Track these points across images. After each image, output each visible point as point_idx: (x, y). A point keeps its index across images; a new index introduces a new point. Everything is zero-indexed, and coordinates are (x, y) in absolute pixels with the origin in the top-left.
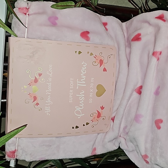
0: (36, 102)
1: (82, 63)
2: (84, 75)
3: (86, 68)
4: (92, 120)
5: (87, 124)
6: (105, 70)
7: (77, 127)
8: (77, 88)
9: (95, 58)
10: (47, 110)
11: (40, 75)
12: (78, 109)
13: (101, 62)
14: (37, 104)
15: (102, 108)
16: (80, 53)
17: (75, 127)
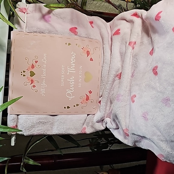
0: (32, 85)
1: (72, 53)
2: (74, 63)
3: (75, 57)
4: (82, 102)
5: (77, 105)
6: (91, 60)
7: (68, 107)
8: (68, 74)
9: (83, 49)
10: (42, 92)
11: (36, 62)
12: (69, 92)
13: (88, 53)
14: (34, 86)
15: (90, 92)
16: (69, 44)
17: (66, 108)
